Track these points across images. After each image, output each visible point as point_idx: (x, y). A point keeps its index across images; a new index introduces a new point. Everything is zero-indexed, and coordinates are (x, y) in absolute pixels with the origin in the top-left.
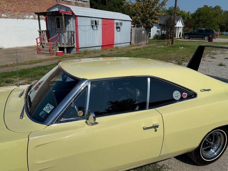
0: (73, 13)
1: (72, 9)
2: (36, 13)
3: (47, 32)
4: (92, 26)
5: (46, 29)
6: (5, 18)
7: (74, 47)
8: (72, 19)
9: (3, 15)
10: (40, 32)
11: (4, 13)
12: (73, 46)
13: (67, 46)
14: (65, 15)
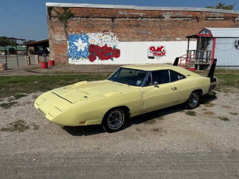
0: (211, 35)
1: (212, 32)
2: (186, 37)
3: (197, 52)
4: (236, 46)
5: (196, 49)
6: (179, 40)
7: (209, 65)
8: (211, 40)
9: (178, 39)
10: (188, 52)
11: (178, 37)
12: (208, 63)
13: (201, 63)
14: (202, 38)
